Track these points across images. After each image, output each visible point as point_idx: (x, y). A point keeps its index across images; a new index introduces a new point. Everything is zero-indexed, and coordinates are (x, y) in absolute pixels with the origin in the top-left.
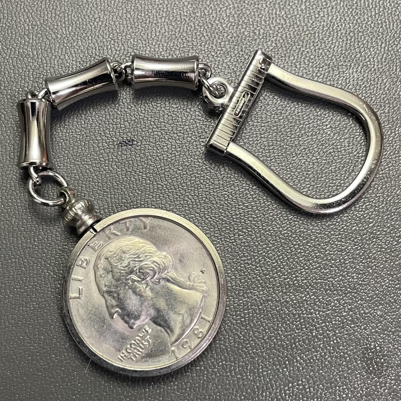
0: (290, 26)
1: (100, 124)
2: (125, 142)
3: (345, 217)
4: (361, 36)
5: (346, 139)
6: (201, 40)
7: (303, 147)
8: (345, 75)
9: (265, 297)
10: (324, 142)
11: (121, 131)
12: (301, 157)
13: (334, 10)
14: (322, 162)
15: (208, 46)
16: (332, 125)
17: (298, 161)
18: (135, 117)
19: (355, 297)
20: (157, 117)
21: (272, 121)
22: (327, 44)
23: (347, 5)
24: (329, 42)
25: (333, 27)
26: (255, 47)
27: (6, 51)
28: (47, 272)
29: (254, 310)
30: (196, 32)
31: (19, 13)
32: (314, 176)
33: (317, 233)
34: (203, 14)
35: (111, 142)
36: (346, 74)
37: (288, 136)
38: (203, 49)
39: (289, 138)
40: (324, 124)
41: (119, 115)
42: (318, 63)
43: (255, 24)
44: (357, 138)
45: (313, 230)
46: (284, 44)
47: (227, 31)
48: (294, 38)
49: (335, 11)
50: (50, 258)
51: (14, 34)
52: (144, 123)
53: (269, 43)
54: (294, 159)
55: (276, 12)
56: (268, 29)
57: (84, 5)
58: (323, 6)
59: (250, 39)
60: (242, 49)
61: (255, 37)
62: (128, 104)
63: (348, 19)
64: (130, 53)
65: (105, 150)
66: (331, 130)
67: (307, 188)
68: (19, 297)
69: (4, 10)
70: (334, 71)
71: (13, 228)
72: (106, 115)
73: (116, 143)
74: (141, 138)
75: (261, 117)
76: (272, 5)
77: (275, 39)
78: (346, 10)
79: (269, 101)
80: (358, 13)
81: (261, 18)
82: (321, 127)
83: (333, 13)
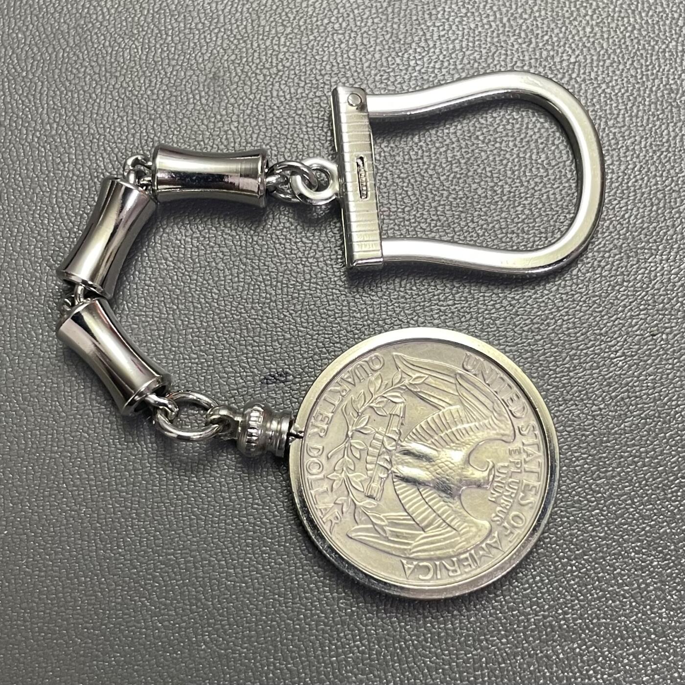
0: (554, 180)
1: (231, 345)
2: (274, 376)
3: (647, 510)
4: (676, 199)
5: (650, 376)
6: (404, 203)
7: (576, 388)
8: (647, 265)
9: (510, 648)
10: (611, 380)
11: (267, 358)
12: (572, 405)
13: (629, 153)
14: (608, 415)
15: (414, 213)
16: (626, 351)
17: (568, 412)
18: (290, 333)
19: (665, 650)
20: (328, 334)
21: (525, 342)
22: (618, 212)
23: (651, 144)
24: (621, 208)
25: (628, 183)
26: (494, 215)
27: (73, 220)
28: (140, 601)
29: (491, 671)
30: (395, 188)
31: (95, 153)
32: (595, 439)
33: (600, 538)
34: (407, 157)
35: (249, 376)
36: (650, 263)
37: (551, 370)
38: (407, 217)
39: (552, 372)
40: (613, 349)
41: (264, 330)
42: (603, 242)
43: (495, 175)
44: (668, 374)
45: (594, 533)
46: (545, 211)
47: (449, 187)
48: (561, 201)
49: (633, 155)
50: (144, 576)
51: (86, 190)
52: (305, 344)
53: (519, 208)
54: (561, 408)
55: (531, 156)
56: (517, 184)
57: (206, 141)
58: (611, 147)
59: (487, 201)
60: (473, 219)
61: (496, 198)
62: (278, 311)
63: (653, 169)
64: (284, 223)
65: (240, 390)
66: (625, 359)
67: (582, 459)
68: (92, 642)
69: (71, 147)
70: (629, 257)
71: (82, 523)
72: (241, 330)
73: (257, 378)
74: (301, 371)
75: (505, 335)
76: (524, 144)
77: (529, 202)
78: (651, 154)
79: (519, 308)
80: (670, 158)
81: (506, 165)
82: (606, 355)
83: (629, 159)
